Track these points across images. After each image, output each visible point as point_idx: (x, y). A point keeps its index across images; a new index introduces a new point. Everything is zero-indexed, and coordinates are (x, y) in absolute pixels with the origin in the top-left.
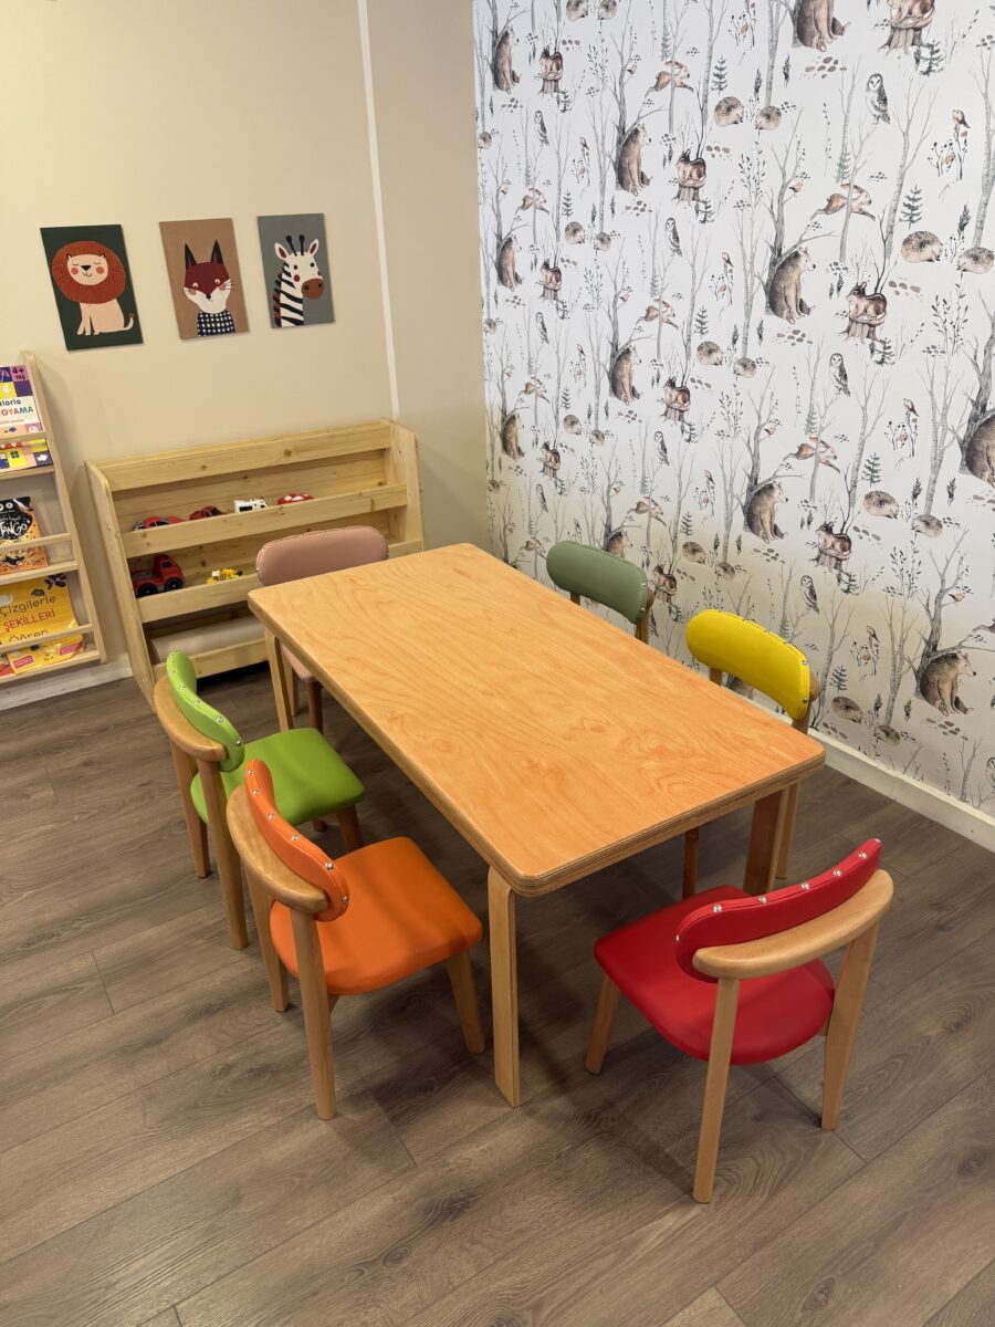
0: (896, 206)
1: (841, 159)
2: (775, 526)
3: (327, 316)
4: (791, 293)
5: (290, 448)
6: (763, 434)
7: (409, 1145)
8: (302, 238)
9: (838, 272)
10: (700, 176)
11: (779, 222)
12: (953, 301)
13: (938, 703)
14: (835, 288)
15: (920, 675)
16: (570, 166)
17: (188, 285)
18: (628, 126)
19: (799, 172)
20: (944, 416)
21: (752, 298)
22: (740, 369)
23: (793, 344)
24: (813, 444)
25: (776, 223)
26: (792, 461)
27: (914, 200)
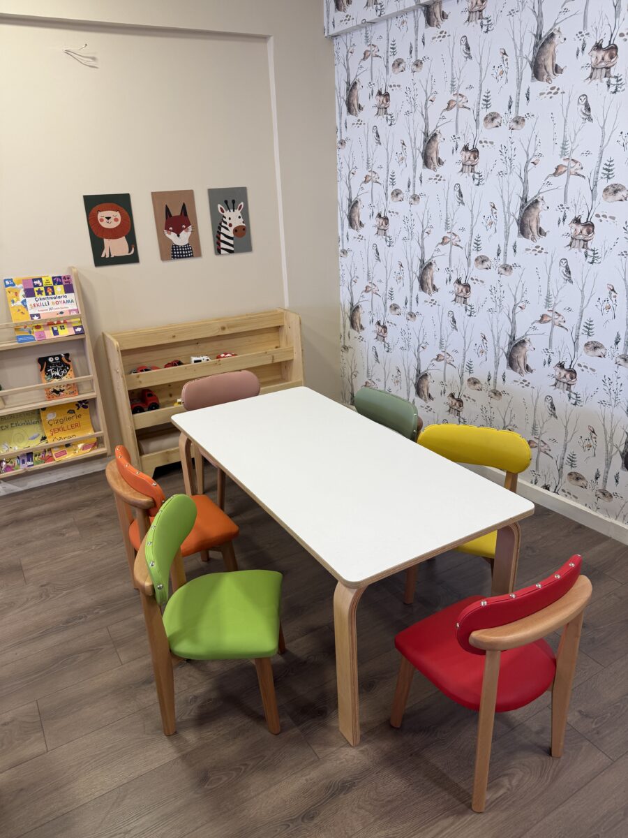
0: (598, 170)
1: (563, 144)
2: (527, 365)
3: (247, 247)
4: (534, 224)
5: (225, 325)
6: (518, 309)
7: (314, 746)
8: (234, 202)
9: (563, 210)
10: (475, 158)
11: (525, 183)
14: (562, 220)
15: (624, 456)
16: (394, 156)
17: (167, 228)
18: (431, 131)
19: (537, 153)
21: (509, 228)
22: (503, 271)
23: (536, 254)
24: (550, 314)
25: (523, 183)
26: (537, 325)
27: (610, 166)
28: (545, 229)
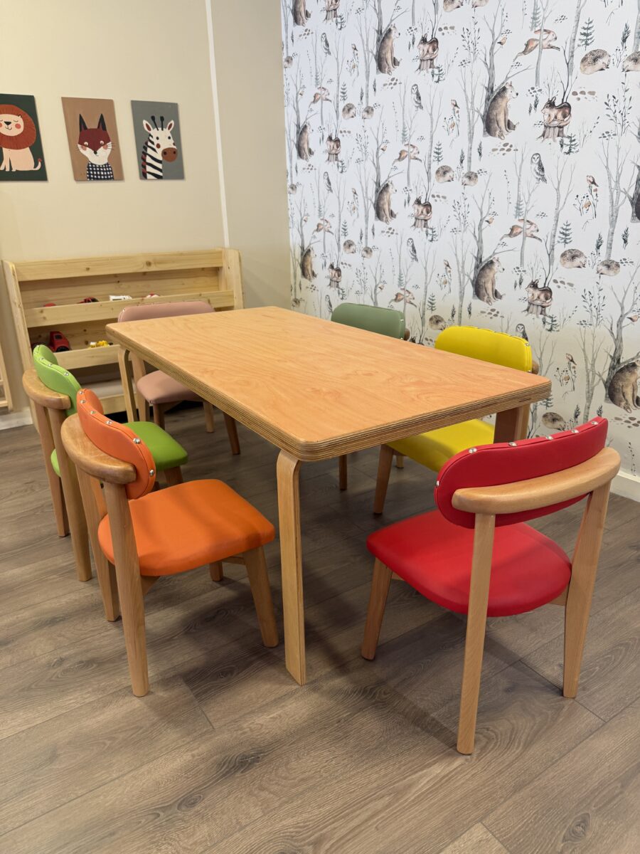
0: (575, 37)
1: (534, 14)
2: (496, 291)
3: (179, 175)
4: (501, 117)
5: (151, 260)
6: (485, 224)
7: (209, 715)
8: (162, 119)
9: (534, 94)
10: (434, 50)
11: (491, 68)
12: (620, 97)
13: (623, 404)
14: (533, 106)
15: (608, 384)
16: (345, 65)
17: (81, 143)
18: (384, 28)
19: (504, 29)
20: (617, 182)
21: (473, 127)
22: (466, 180)
23: (504, 154)
24: (521, 224)
25: (489, 70)
26: (507, 240)
27: (588, 29)
28: (514, 122)
